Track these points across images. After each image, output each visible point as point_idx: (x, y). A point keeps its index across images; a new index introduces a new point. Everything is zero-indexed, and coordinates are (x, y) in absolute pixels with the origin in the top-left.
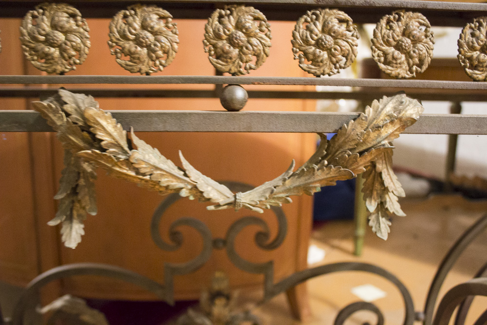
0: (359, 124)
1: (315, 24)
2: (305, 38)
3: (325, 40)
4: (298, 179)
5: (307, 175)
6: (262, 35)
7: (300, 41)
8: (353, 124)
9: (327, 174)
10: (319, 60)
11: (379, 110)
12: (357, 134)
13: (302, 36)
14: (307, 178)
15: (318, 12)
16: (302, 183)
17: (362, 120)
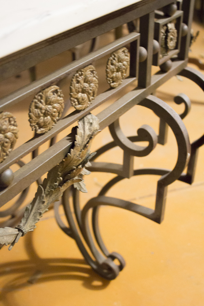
0: (77, 150)
1: (41, 102)
2: (37, 115)
3: (49, 110)
4: (51, 197)
5: (55, 193)
6: (12, 127)
7: (34, 118)
8: (73, 152)
9: (67, 186)
10: (47, 123)
11: (83, 135)
12: (77, 156)
13: (36, 114)
14: (56, 194)
15: (41, 93)
16: (54, 199)
17: (78, 147)
